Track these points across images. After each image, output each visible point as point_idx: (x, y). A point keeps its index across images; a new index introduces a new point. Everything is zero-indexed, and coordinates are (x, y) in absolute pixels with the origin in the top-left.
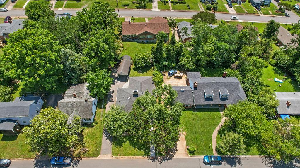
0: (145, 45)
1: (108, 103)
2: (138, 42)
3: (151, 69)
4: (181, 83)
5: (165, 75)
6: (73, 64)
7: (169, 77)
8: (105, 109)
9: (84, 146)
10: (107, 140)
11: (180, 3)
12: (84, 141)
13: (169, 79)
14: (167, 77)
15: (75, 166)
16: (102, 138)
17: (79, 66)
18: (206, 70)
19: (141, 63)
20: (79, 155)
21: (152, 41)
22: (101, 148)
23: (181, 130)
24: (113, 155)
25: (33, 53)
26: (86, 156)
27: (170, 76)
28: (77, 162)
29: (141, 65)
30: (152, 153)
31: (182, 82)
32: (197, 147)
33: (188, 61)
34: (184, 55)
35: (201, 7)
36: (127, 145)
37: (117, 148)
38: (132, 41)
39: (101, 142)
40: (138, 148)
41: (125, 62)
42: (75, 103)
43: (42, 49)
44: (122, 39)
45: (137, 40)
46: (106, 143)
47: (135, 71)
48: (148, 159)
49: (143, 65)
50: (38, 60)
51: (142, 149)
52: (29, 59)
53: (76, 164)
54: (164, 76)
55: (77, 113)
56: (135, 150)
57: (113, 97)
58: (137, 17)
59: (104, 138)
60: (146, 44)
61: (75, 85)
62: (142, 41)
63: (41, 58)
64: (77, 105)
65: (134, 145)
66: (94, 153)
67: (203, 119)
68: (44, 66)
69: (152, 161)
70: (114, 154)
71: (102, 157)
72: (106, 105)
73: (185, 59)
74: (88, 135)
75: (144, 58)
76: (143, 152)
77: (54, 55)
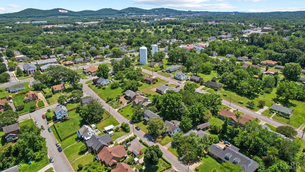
6: (182, 111)
9: (162, 140)
11: (284, 117)
13: (222, 144)
17: (184, 113)
18: (249, 153)
19: (212, 128)
20: (158, 141)
22: (166, 144)
23: (202, 162)
25: (170, 99)
26: (160, 143)
27: (224, 144)
30: (181, 158)
34: (238, 136)
35: (302, 127)
36: (175, 150)
37: (171, 148)
40: (178, 153)
41: (206, 124)
43: (174, 99)
44: (218, 117)
46: (169, 144)
48: (178, 159)
49: (213, 130)
50: (170, 102)
51: (179, 154)
52: (167, 100)
54: (220, 142)
56: (176, 153)
58: (240, 111)
59: (170, 143)
61: (177, 120)
63: (172, 102)
64: (171, 125)
65: (178, 151)
66: (163, 144)
68: (171, 105)
69: (179, 161)
70: (169, 149)
71: (164, 147)
74: (166, 138)
75: (215, 126)
76: (178, 155)
77: (177, 103)
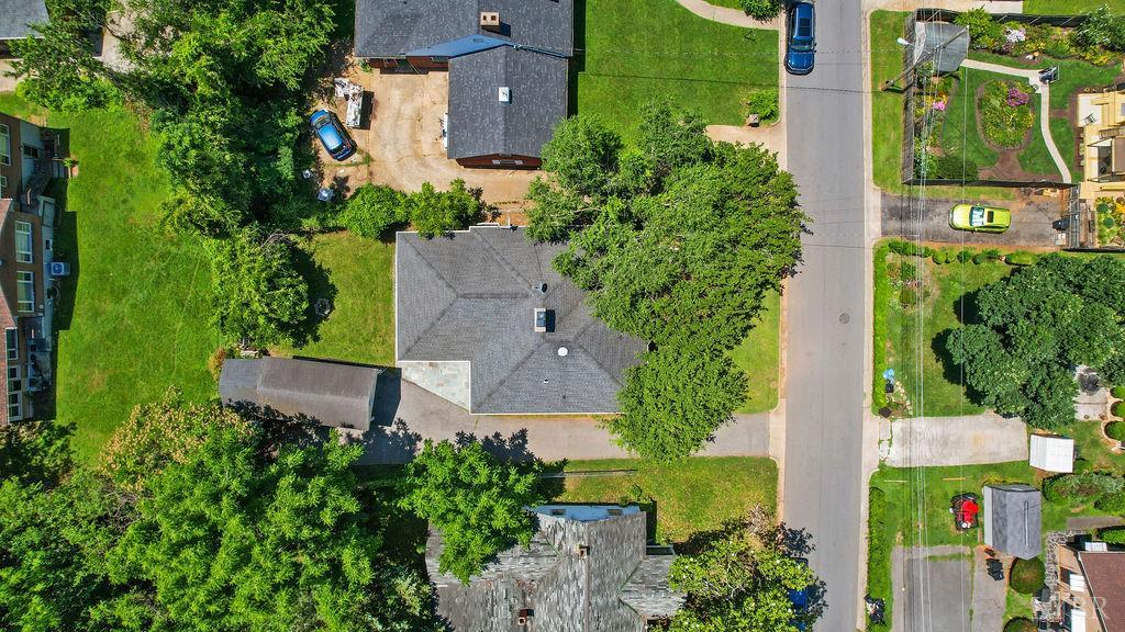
0: (83, 279)
1: (531, 456)
2: (62, 321)
3: (300, 246)
4: (403, 101)
5: (346, 179)
7: (356, 157)
8: (565, 462)
10: (712, 439)
12: (718, 528)
13: (368, 160)
14: (357, 164)
15: (809, 543)
16: (704, 458)
19: (290, 297)
20: (770, 537)
21: (47, 234)
22: (742, 458)
24: (773, 406)
26: (774, 506)
27: (354, 149)
28: (793, 539)
29: (302, 300)
31: (396, 94)
32: (745, 85)
33: (289, 34)
37: (748, 394)
38: (44, 359)
39: (721, 461)
41: (285, 387)
42: (593, 601)
44: (26, 421)
45: (45, 323)
46: (728, 440)
47: (319, 332)
48: (789, 276)
49: (302, 288)
53: (801, 540)
54: (352, 184)
55: (629, 584)
57: (497, 435)
59: (704, 450)
60: (74, 270)
62: (52, 292)
67: (619, 35)
69: (797, 262)
71: (778, 450)
72: (541, 463)
73: (273, 50)
74: (692, 515)
